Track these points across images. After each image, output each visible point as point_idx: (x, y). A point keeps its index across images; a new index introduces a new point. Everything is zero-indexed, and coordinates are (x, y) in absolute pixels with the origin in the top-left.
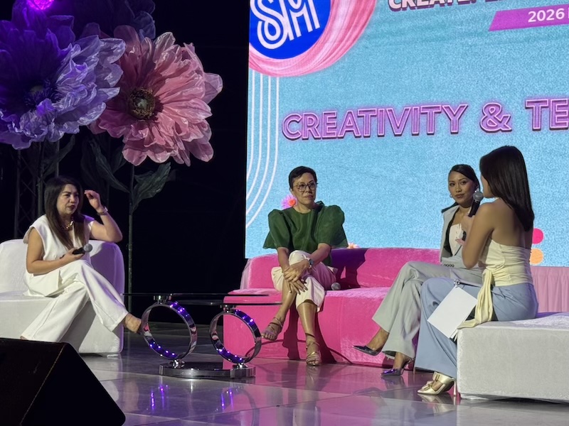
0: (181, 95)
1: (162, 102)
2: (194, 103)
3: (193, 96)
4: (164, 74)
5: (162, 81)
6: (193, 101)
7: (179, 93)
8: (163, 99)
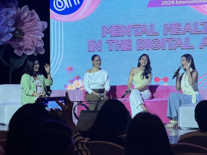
0: (32, 29)
1: (24, 32)
2: (37, 32)
3: (37, 30)
4: (25, 21)
5: (23, 24)
6: (36, 31)
7: (31, 29)
8: (24, 31)
